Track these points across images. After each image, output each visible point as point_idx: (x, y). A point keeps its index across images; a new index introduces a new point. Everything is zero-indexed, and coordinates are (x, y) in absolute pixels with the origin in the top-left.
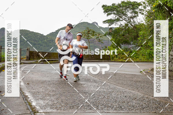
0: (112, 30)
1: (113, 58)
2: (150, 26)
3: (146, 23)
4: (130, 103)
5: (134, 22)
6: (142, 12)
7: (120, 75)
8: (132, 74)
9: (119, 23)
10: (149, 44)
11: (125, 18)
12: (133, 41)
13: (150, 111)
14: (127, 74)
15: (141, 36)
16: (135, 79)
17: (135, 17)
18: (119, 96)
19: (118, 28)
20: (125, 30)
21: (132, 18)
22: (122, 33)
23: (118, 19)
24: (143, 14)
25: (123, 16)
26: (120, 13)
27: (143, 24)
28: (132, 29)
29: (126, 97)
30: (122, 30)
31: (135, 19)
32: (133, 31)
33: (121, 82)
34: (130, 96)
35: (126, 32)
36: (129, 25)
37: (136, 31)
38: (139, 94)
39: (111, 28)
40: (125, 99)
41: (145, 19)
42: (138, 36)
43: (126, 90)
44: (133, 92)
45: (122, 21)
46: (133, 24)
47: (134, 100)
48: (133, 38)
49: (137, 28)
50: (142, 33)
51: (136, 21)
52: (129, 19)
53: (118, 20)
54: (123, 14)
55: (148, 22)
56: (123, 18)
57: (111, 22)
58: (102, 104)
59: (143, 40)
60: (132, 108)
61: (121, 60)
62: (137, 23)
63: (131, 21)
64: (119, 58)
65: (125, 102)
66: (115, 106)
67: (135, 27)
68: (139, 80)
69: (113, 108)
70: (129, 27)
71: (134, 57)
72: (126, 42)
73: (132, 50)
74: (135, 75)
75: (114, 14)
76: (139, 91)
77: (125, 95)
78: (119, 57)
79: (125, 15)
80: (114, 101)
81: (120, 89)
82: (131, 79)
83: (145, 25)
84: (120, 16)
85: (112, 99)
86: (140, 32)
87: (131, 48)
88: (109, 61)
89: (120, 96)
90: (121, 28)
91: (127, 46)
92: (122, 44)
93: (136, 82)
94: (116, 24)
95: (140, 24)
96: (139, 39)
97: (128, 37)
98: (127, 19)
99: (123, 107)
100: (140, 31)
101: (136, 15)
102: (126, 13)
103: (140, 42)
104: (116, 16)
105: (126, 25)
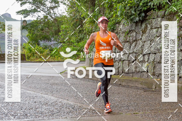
0: (26, 23)
1: (29, 58)
2: (73, 19)
3: (69, 15)
4: (38, 109)
5: (55, 14)
6: (64, 2)
7: (34, 77)
8: (50, 76)
9: (36, 14)
10: (72, 40)
11: (43, 9)
12: (54, 36)
13: (61, 116)
14: (43, 76)
15: (62, 30)
16: (52, 81)
17: (55, 7)
18: (27, 102)
19: (35, 21)
20: (44, 23)
21: (53, 8)
22: (41, 27)
23: (35, 9)
24: (65, 4)
25: (42, 7)
26: (38, 2)
27: (65, 17)
28: (53, 22)
29: (35, 102)
30: (40, 23)
31: (55, 10)
32: (53, 24)
33: (33, 86)
34: (40, 101)
35: (45, 26)
36: (49, 17)
37: (57, 25)
38: (52, 98)
39: (25, 21)
40: (33, 105)
41: (67, 10)
42: (59, 31)
43: (37, 94)
44: (46, 96)
45: (40, 12)
46: (53, 16)
47: (45, 106)
48: (53, 33)
49: (58, 21)
50: (64, 27)
51: (57, 12)
52: (48, 10)
53: (35, 11)
54: (41, 4)
55: (71, 13)
56: (41, 9)
57: (25, 13)
58: (3, 113)
59: (65, 35)
60: (40, 114)
61: (40, 60)
62: (58, 15)
63: (51, 13)
64: (37, 58)
65: (32, 109)
66: (19, 115)
67: (56, 20)
68: (56, 82)
69: (16, 116)
70: (48, 20)
71: (56, 56)
72: (46, 38)
73: (53, 47)
74: (53, 76)
75: (30, 3)
76: (52, 95)
77: (35, 100)
78: (37, 56)
79: (44, 5)
80: (20, 108)
81: (30, 94)
82: (47, 82)
83: (67, 17)
84: (37, 7)
85: (18, 106)
86: (61, 26)
87: (52, 45)
88: (24, 61)
89: (29, 103)
90: (39, 21)
91: (47, 42)
92: (41, 40)
93: (52, 84)
94: (33, 16)
95: (62, 17)
96: (60, 34)
97: (48, 32)
98: (46, 10)
99: (29, 115)
100: (62, 24)
101: (57, 5)
102: (45, 3)
103: (62, 37)
104: (32, 6)
105: (46, 17)
